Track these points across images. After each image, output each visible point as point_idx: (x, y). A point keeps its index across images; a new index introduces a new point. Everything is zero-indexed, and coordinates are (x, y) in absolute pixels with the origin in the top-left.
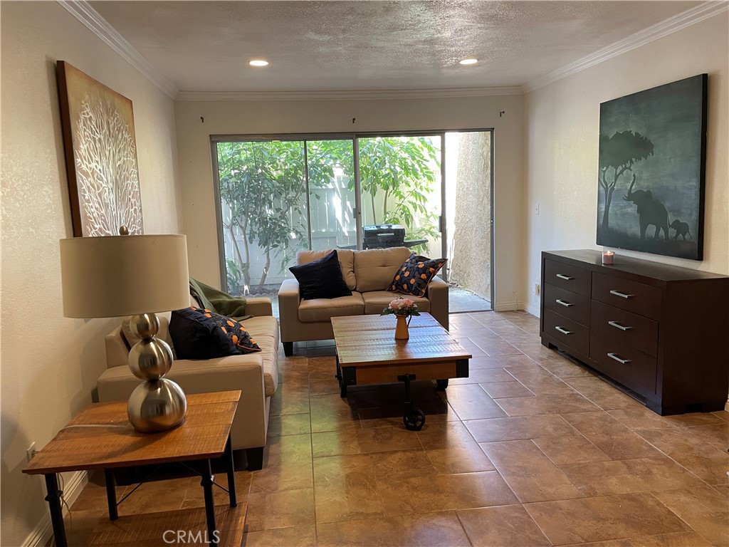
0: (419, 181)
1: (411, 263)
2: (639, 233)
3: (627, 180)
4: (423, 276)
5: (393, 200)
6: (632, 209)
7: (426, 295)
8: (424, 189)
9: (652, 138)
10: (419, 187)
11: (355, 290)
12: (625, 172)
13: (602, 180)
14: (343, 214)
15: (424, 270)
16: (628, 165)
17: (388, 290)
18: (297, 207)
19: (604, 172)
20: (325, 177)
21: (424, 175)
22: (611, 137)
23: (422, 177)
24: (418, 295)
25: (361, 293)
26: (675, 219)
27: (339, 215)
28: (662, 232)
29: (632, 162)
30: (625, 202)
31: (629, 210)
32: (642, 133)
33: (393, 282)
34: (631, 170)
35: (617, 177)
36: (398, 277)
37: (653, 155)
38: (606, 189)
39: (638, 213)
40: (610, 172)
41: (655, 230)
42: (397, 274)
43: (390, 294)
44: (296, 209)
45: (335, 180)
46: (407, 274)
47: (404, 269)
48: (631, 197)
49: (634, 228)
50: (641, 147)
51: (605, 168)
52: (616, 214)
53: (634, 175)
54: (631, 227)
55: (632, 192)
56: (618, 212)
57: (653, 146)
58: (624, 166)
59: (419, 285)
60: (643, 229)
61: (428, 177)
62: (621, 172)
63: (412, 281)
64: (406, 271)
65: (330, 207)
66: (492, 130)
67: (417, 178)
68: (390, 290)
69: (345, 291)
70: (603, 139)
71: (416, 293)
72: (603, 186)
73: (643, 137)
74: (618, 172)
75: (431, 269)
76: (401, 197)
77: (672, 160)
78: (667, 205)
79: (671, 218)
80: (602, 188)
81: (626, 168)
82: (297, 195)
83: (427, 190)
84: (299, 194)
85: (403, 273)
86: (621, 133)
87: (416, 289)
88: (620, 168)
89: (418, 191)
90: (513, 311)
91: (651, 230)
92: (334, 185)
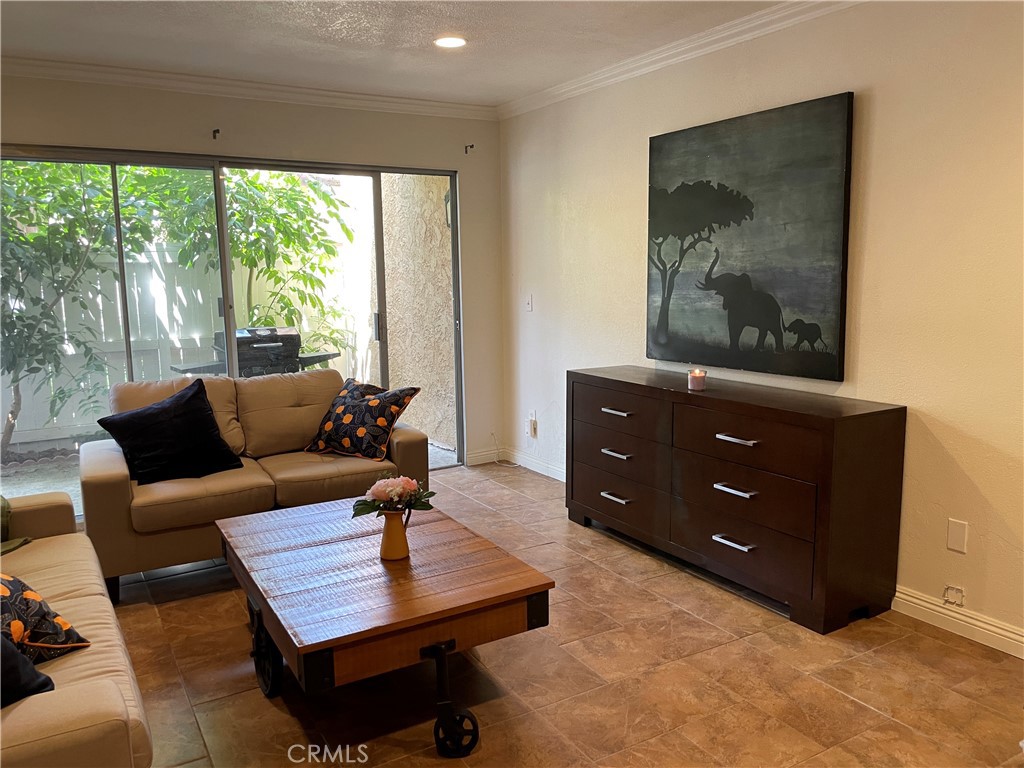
0: (307, 255)
1: (352, 397)
2: (727, 340)
3: (703, 257)
4: (381, 421)
5: (263, 286)
6: (713, 303)
7: (389, 457)
8: (317, 270)
9: (750, 192)
10: (308, 265)
11: (243, 454)
12: (698, 246)
13: (655, 258)
14: (170, 310)
15: (382, 410)
16: (705, 234)
17: (309, 450)
18: (76, 295)
19: (660, 245)
20: (134, 242)
21: (319, 246)
22: (671, 190)
23: (315, 248)
24: (373, 456)
25: (256, 459)
26: (794, 318)
27: (161, 311)
28: (770, 339)
29: (711, 230)
30: (700, 292)
31: (708, 304)
32: (732, 184)
33: (319, 436)
34: (711, 242)
35: (683, 253)
36: (329, 426)
37: (752, 219)
38: (664, 272)
39: (725, 308)
40: (670, 246)
41: (757, 334)
42: (327, 418)
43: (315, 457)
44: (74, 299)
45: (151, 247)
46: (347, 419)
47: (340, 410)
48: (710, 283)
49: (717, 331)
50: (728, 207)
51: (661, 239)
52: (683, 310)
53: (716, 251)
54: (712, 330)
55: (713, 277)
56: (686, 307)
57: (751, 205)
58: (696, 236)
59: (375, 438)
60: (735, 332)
61: (326, 247)
62: (692, 245)
63: (361, 432)
64: (344, 413)
65: (143, 295)
66: (453, 174)
67: (307, 250)
68: (313, 448)
69: (228, 460)
70: (656, 195)
71: (370, 454)
72: (657, 267)
73: (732, 191)
74: (686, 245)
75: (394, 408)
76: (278, 280)
77: (788, 227)
78: (779, 296)
79: (788, 316)
80: (655, 271)
81: (701, 239)
82: (75, 275)
83: (323, 270)
84: (81, 272)
85: (339, 417)
86: (691, 184)
87: (370, 446)
88: (689, 240)
89: (309, 271)
90: (494, 462)
91: (750, 335)
92: (149, 256)
